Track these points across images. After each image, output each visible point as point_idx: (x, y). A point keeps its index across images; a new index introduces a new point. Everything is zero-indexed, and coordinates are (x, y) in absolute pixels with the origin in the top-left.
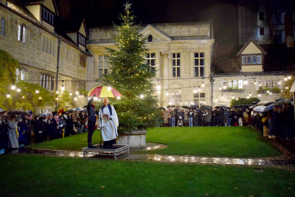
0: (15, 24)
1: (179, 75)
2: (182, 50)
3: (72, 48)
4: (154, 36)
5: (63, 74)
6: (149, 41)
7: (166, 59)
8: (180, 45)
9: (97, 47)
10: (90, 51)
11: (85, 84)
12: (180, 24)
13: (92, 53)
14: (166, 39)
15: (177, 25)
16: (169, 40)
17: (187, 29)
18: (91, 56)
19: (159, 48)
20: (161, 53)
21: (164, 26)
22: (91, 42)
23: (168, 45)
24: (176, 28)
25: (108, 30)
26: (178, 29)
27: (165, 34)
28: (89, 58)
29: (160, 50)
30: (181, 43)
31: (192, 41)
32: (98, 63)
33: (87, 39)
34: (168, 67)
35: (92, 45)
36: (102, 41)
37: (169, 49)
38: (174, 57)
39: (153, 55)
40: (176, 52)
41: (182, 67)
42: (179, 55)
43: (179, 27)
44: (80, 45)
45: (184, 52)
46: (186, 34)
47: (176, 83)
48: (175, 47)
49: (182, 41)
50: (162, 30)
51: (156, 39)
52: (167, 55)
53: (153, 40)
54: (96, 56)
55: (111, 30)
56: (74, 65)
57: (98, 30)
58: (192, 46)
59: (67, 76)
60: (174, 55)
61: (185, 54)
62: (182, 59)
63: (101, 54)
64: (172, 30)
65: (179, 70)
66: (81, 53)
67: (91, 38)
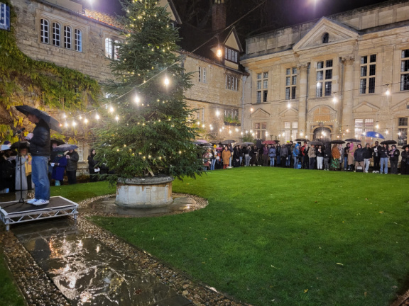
0: (98, 38)
1: (372, 89)
2: (380, 49)
3: (210, 66)
4: (331, 34)
5: (193, 98)
6: (324, 42)
7: (349, 68)
8: (374, 40)
9: (254, 63)
10: (247, 69)
11: (237, 111)
12: (378, 6)
13: (250, 72)
14: (349, 34)
16: (355, 35)
17: (391, 11)
18: (248, 75)
19: (338, 50)
20: (341, 58)
21: (349, 14)
22: (249, 56)
23: (354, 44)
24: (371, 13)
25: (268, 37)
26: (374, 15)
27: (351, 28)
28: (244, 78)
29: (340, 55)
30: (377, 37)
31: (398, 30)
32: (256, 83)
33: (242, 53)
34: (353, 80)
35: (248, 60)
36: (260, 54)
37: (355, 50)
38: (365, 62)
39: (330, 63)
40: (368, 53)
41: (378, 77)
42: (373, 58)
43: (375, 11)
44: (226, 61)
45: (383, 51)
46: (390, 20)
47: (365, 103)
48: (367, 45)
49: (380, 33)
50: (346, 21)
51: (335, 38)
52: (352, 60)
53: (330, 40)
54: (253, 75)
55: (272, 37)
56: (214, 87)
57: (256, 40)
58: (400, 39)
59: (201, 101)
60: (365, 58)
61: (385, 53)
62: (378, 63)
63: (260, 71)
64: (364, 18)
65: (372, 81)
66: (229, 72)
67: (248, 52)
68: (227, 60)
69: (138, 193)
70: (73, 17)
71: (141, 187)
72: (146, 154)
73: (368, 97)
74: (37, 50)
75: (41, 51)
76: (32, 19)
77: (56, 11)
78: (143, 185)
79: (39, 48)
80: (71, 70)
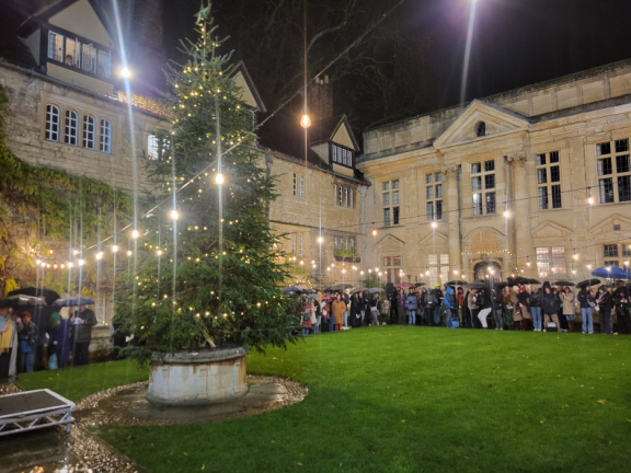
1: (557, 203)
2: (563, 142)
3: (310, 171)
4: (488, 123)
5: (284, 220)
6: (479, 135)
7: (519, 171)
8: (554, 131)
9: (378, 167)
10: (366, 176)
11: (354, 238)
12: (554, 82)
13: (371, 180)
14: (515, 123)
15: (545, 86)
16: (524, 124)
17: (574, 89)
18: (368, 185)
19: (501, 146)
20: (506, 157)
21: (513, 95)
22: (368, 158)
23: (524, 137)
24: (545, 93)
25: (396, 129)
26: (549, 95)
27: (518, 114)
28: (362, 189)
29: (505, 152)
30: (557, 126)
31: (588, 115)
32: (381, 196)
33: (359, 153)
34: (527, 189)
35: (367, 163)
36: (386, 153)
37: (527, 146)
38: (543, 162)
39: (490, 165)
40: (547, 150)
41: (564, 183)
42: (555, 157)
43: (551, 89)
44: (334, 165)
45: (568, 146)
46: (574, 101)
47: (549, 223)
48: (544, 138)
49: (561, 121)
50: (508, 105)
51: (494, 129)
52: (523, 159)
53: (487, 132)
54: (377, 184)
55: (401, 129)
56: (317, 203)
57: (379, 134)
58: (591, 129)
59: (297, 225)
60: (543, 158)
61: (571, 150)
62: (562, 164)
63: (386, 178)
64: (534, 99)
65: (557, 191)
66: (339, 181)
67: (367, 151)
68: (337, 163)
69: (185, 378)
70: (99, 102)
71: (191, 368)
72: (201, 309)
73: (553, 214)
74: (37, 150)
75: (45, 152)
76: (32, 105)
77: (71, 94)
78: (195, 364)
79: (42, 148)
80: (91, 181)
